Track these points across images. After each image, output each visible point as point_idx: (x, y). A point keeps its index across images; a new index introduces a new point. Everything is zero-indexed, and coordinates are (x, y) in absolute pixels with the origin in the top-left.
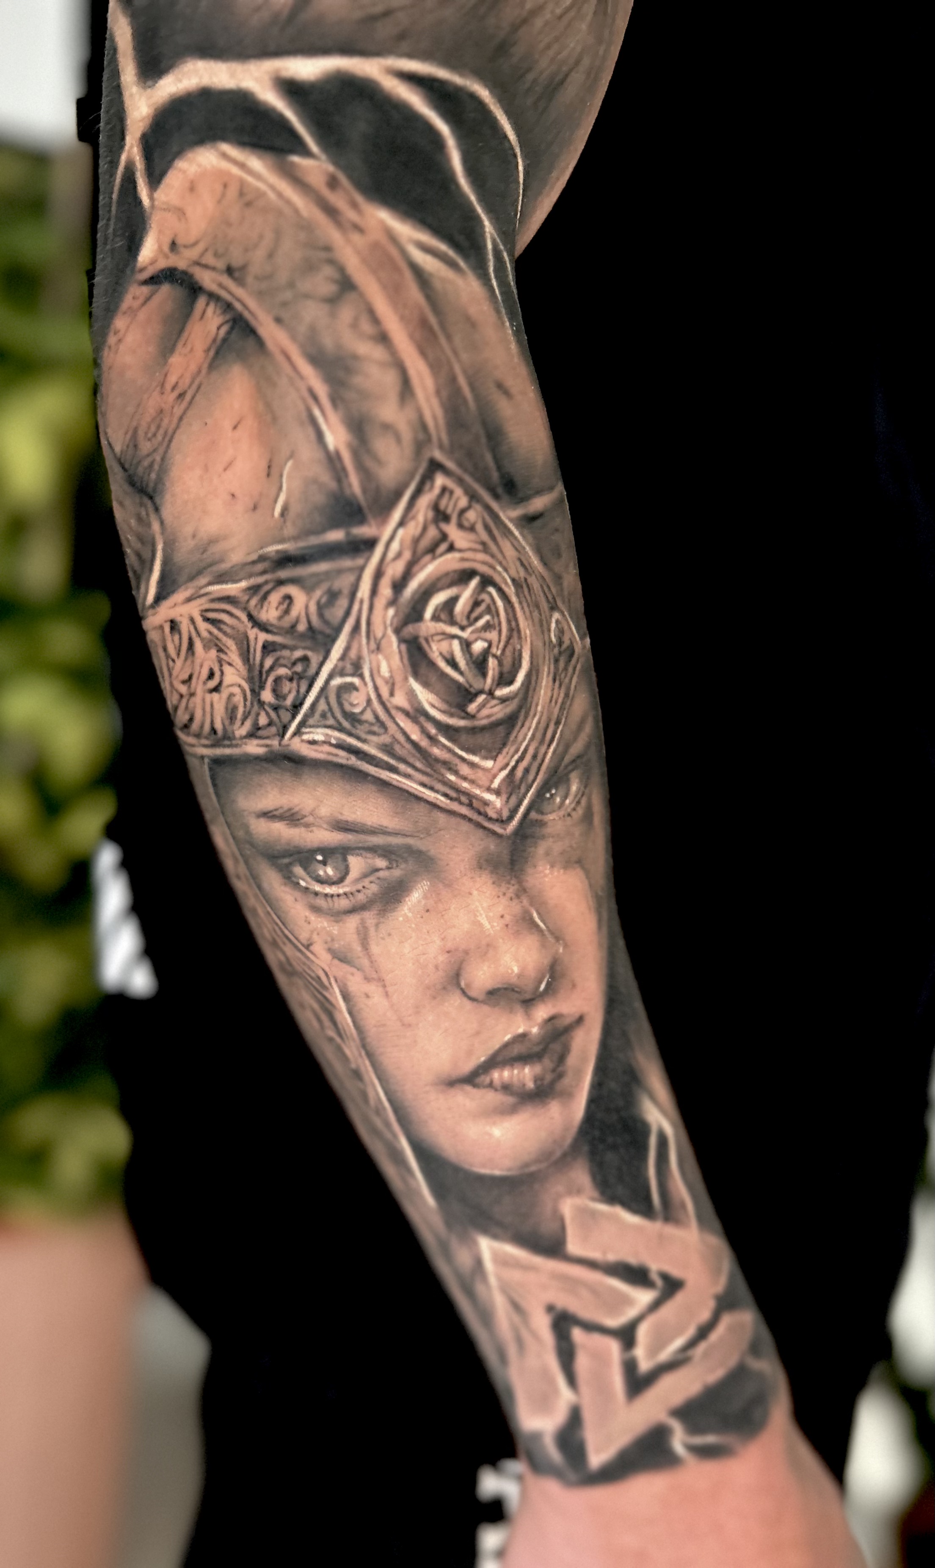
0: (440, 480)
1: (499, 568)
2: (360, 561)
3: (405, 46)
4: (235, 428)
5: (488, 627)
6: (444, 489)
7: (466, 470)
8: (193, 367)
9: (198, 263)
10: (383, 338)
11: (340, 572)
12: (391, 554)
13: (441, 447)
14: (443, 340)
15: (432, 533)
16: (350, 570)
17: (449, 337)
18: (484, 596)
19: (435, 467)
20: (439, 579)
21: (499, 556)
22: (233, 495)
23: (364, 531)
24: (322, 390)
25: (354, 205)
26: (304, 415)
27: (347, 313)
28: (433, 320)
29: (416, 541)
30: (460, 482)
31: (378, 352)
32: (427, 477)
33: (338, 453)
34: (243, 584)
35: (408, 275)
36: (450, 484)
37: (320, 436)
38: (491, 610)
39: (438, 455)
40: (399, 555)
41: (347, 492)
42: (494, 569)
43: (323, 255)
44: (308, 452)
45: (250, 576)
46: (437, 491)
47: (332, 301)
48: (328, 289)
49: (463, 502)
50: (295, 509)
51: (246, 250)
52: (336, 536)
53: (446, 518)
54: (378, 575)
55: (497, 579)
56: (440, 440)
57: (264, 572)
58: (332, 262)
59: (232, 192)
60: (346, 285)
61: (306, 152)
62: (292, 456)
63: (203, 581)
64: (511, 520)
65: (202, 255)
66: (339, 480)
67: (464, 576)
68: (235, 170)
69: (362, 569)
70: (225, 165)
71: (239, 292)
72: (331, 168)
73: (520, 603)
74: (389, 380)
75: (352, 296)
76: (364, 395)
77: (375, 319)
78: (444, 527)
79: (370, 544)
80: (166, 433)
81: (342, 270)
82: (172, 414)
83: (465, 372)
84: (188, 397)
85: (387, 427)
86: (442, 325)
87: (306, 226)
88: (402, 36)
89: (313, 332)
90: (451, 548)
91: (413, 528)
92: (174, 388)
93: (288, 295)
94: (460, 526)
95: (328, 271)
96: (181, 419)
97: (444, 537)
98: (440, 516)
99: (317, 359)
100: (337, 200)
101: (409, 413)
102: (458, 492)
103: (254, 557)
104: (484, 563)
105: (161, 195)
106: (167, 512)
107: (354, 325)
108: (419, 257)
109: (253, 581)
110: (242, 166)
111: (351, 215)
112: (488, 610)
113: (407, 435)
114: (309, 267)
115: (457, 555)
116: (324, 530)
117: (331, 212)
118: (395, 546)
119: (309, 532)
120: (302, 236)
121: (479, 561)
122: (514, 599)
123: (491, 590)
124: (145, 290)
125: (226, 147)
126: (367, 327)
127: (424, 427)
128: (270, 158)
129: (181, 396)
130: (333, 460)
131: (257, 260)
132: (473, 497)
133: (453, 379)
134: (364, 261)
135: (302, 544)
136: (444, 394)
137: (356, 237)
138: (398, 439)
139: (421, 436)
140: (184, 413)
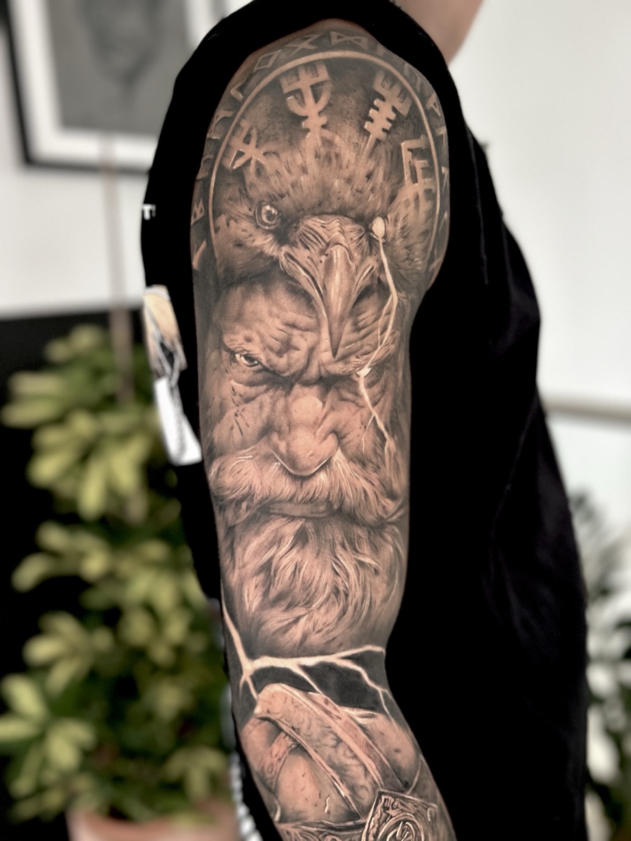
0: (383, 797)
1: (408, 814)
2: (361, 831)
3: (342, 648)
4: (303, 776)
5: (408, 835)
6: (385, 800)
7: (391, 790)
8: (282, 750)
9: (279, 720)
10: (355, 757)
11: (353, 835)
12: (371, 827)
13: (382, 786)
14: (375, 748)
15: (384, 815)
16: (357, 834)
17: (376, 746)
18: (406, 827)
19: (381, 794)
20: (389, 829)
21: (407, 810)
22: (307, 799)
23: (360, 821)
24: (337, 777)
25: (335, 709)
26: (332, 784)
27: (341, 750)
28: (370, 742)
29: (379, 820)
30: (390, 795)
31: (354, 762)
32: (379, 798)
33: (346, 797)
34: (315, 829)
35: (359, 729)
36: (387, 797)
37: (339, 792)
38: (409, 829)
39: (381, 790)
40: (373, 827)
41: (352, 809)
42: (407, 815)
43: (329, 730)
44: (334, 796)
45: (317, 827)
46: (383, 801)
47: (335, 747)
48: (333, 743)
49: (393, 800)
50: (333, 813)
51: (299, 723)
52: (350, 823)
53: (388, 809)
54: (368, 834)
55: (408, 818)
56: (381, 784)
57: (323, 828)
58: (332, 732)
59: (289, 701)
60: (339, 740)
61: (314, 691)
62: (329, 796)
63: (298, 823)
64: (409, 795)
65: (281, 717)
66: (348, 806)
67: (397, 825)
68: (289, 694)
69: (362, 833)
70: (284, 691)
71: (299, 737)
72: (325, 697)
73: (417, 820)
74: (360, 770)
75: (341, 745)
76: (352, 778)
77: (351, 751)
78: (387, 812)
79: (363, 825)
80: (276, 773)
81: (336, 735)
82: (277, 766)
83: (384, 755)
84: (282, 760)
85: (362, 787)
86: (374, 743)
87: (320, 719)
88: (340, 645)
89: (330, 757)
90: (391, 817)
91: (377, 816)
92: (276, 756)
93: (318, 744)
94: (393, 809)
95: (331, 736)
96: (281, 768)
97: (388, 814)
98: (385, 808)
99: (333, 766)
100: (329, 708)
101: (369, 779)
102: (390, 798)
103: (319, 821)
104: (403, 816)
105: (261, 695)
106: (280, 798)
107: (344, 754)
108: (361, 721)
109: (319, 829)
110: (292, 693)
111: (334, 712)
112: (408, 830)
113: (370, 788)
114: (324, 735)
115: (394, 818)
116: (345, 822)
117: (327, 712)
118: (372, 824)
119: (340, 822)
120: (319, 722)
121: (401, 816)
122: (415, 820)
123: (407, 823)
124: (258, 721)
125: (283, 685)
126: (348, 754)
127: (375, 782)
128: (301, 692)
129: (279, 760)
130: (345, 799)
131: (304, 727)
132: (395, 797)
133: (381, 761)
134: (343, 730)
135: (337, 825)
136: (379, 768)
137: (338, 721)
138: (367, 789)
139: (374, 786)
140: (282, 765)
